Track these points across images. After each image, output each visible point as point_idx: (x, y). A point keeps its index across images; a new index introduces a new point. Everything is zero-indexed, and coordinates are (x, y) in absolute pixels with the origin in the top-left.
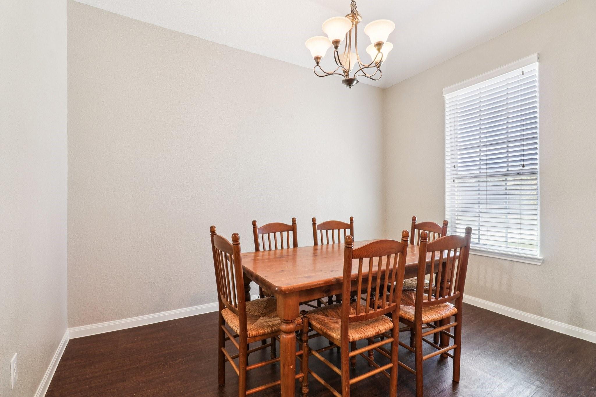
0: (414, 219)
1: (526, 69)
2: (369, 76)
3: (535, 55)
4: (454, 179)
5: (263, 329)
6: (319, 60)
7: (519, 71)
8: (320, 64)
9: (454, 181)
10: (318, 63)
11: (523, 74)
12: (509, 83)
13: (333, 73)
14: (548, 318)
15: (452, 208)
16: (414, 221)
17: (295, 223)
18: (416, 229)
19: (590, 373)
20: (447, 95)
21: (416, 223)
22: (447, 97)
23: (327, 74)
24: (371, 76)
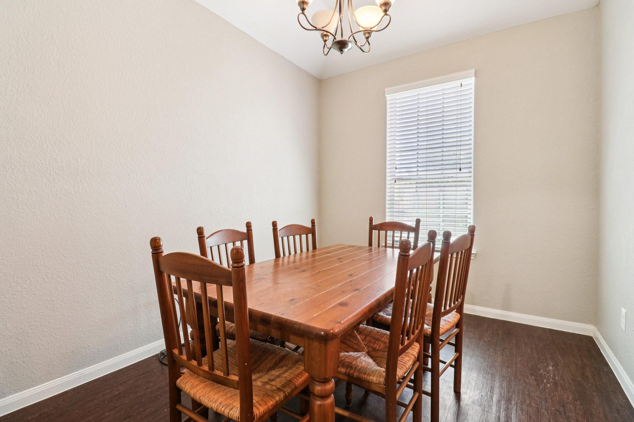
0: (371, 220)
1: (464, 82)
2: (360, 46)
3: (473, 71)
4: (395, 180)
5: (273, 397)
6: (305, 6)
7: (458, 83)
8: (305, 12)
9: (395, 182)
10: (303, 9)
11: (461, 86)
12: (445, 93)
13: (322, 29)
14: (479, 306)
15: (391, 209)
16: (371, 222)
17: (250, 229)
18: (373, 231)
19: (534, 351)
20: (388, 95)
21: (373, 224)
22: (388, 97)
23: (315, 29)
24: (361, 46)
